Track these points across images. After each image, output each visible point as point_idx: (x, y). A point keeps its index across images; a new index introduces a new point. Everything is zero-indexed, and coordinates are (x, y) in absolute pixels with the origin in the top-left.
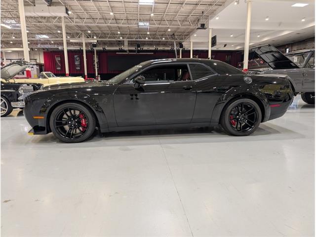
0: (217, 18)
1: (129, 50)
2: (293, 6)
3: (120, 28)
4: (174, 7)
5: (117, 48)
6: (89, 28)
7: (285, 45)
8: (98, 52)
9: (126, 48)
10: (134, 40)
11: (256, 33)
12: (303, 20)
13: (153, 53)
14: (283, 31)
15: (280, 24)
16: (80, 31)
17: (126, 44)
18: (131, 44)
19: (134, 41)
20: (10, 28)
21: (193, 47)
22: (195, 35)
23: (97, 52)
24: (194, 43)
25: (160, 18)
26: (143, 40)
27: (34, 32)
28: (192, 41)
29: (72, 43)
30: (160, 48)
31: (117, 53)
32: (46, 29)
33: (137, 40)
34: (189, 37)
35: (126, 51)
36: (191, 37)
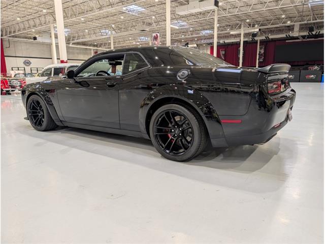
1: (302, 36)
3: (284, 10)
5: (283, 36)
6: (248, 16)
8: (262, 42)
9: (295, 33)
10: (306, 22)
16: (238, 22)
17: (297, 29)
18: (302, 28)
19: (306, 24)
20: (177, 28)
23: (260, 42)
26: (318, 21)
27: (198, 29)
29: (232, 35)
31: (287, 41)
32: (207, 25)
33: (309, 22)
35: (297, 38)
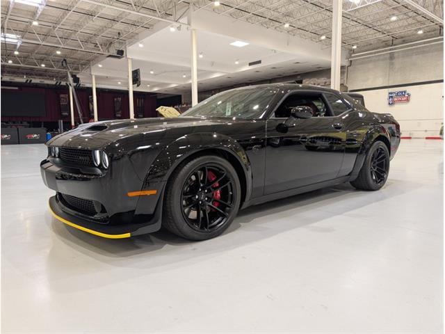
0: (141, 45)
2: (232, 44)
4: (76, 17)
7: (212, 90)
11: (182, 71)
12: (237, 63)
13: (17, 88)
14: (213, 72)
15: (213, 64)
21: (96, 84)
22: (100, 66)
24: (98, 78)
25: (45, 31)
28: (94, 73)
30: (36, 81)
34: (89, 68)
36: (93, 68)
